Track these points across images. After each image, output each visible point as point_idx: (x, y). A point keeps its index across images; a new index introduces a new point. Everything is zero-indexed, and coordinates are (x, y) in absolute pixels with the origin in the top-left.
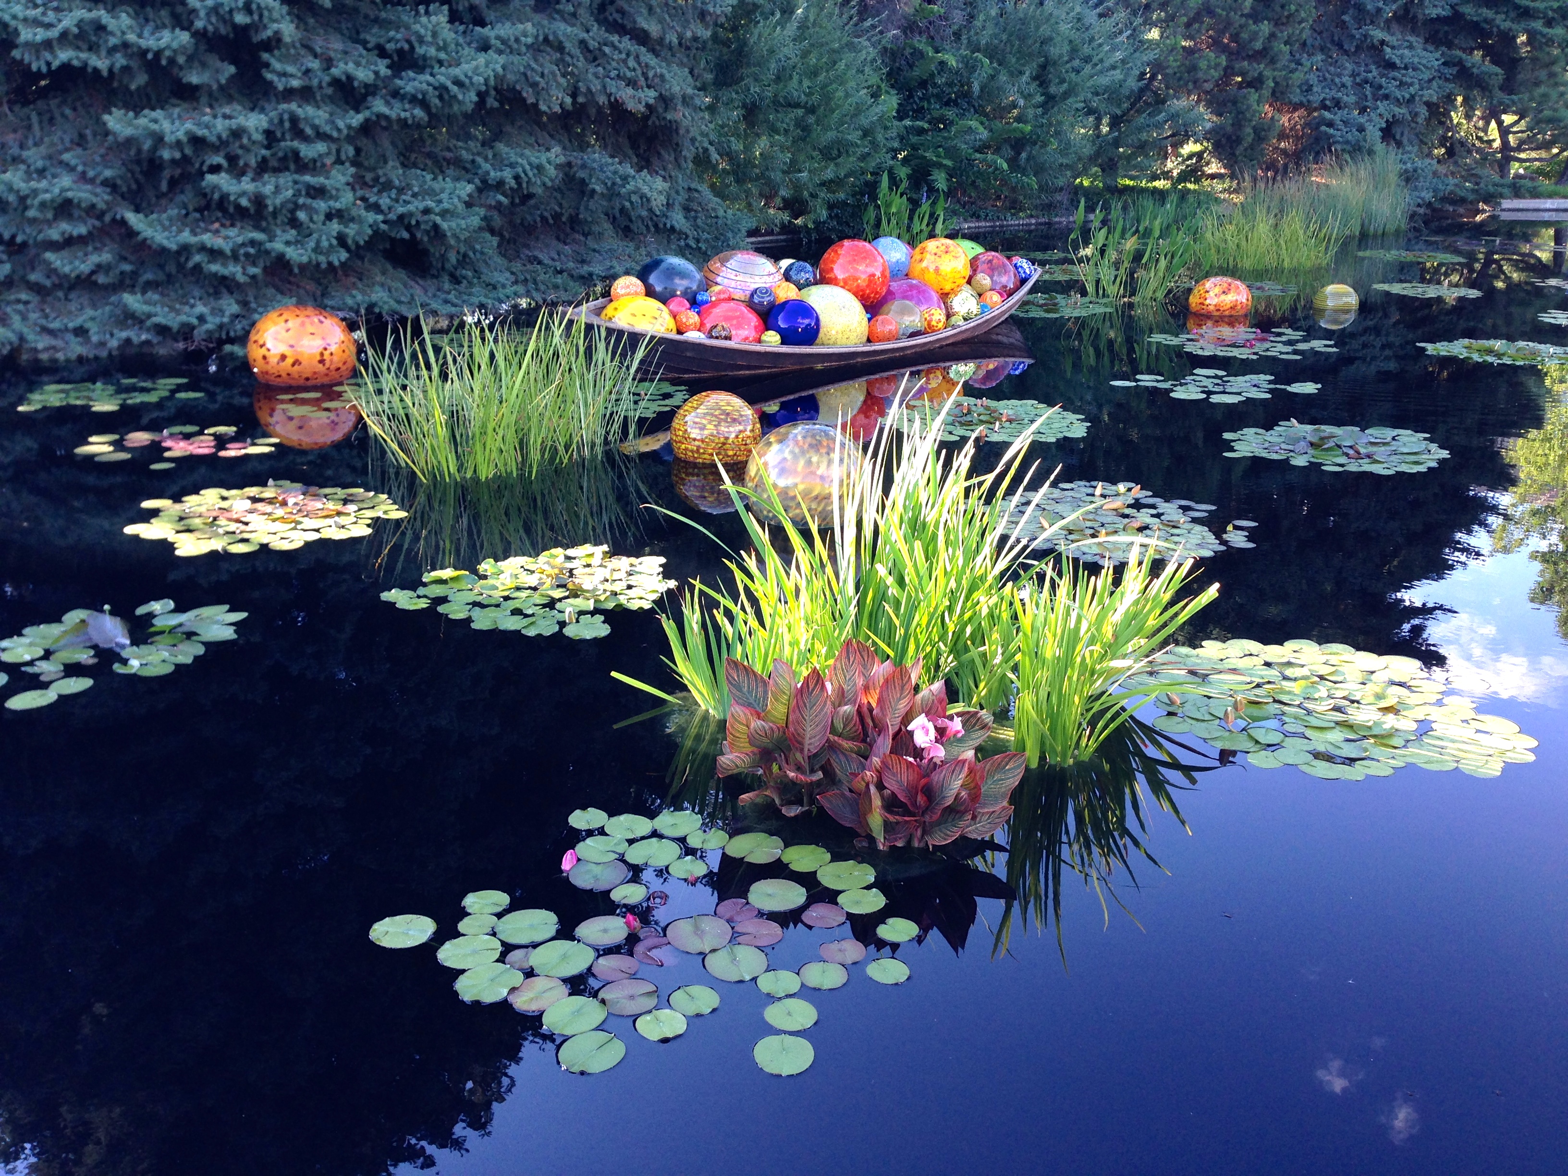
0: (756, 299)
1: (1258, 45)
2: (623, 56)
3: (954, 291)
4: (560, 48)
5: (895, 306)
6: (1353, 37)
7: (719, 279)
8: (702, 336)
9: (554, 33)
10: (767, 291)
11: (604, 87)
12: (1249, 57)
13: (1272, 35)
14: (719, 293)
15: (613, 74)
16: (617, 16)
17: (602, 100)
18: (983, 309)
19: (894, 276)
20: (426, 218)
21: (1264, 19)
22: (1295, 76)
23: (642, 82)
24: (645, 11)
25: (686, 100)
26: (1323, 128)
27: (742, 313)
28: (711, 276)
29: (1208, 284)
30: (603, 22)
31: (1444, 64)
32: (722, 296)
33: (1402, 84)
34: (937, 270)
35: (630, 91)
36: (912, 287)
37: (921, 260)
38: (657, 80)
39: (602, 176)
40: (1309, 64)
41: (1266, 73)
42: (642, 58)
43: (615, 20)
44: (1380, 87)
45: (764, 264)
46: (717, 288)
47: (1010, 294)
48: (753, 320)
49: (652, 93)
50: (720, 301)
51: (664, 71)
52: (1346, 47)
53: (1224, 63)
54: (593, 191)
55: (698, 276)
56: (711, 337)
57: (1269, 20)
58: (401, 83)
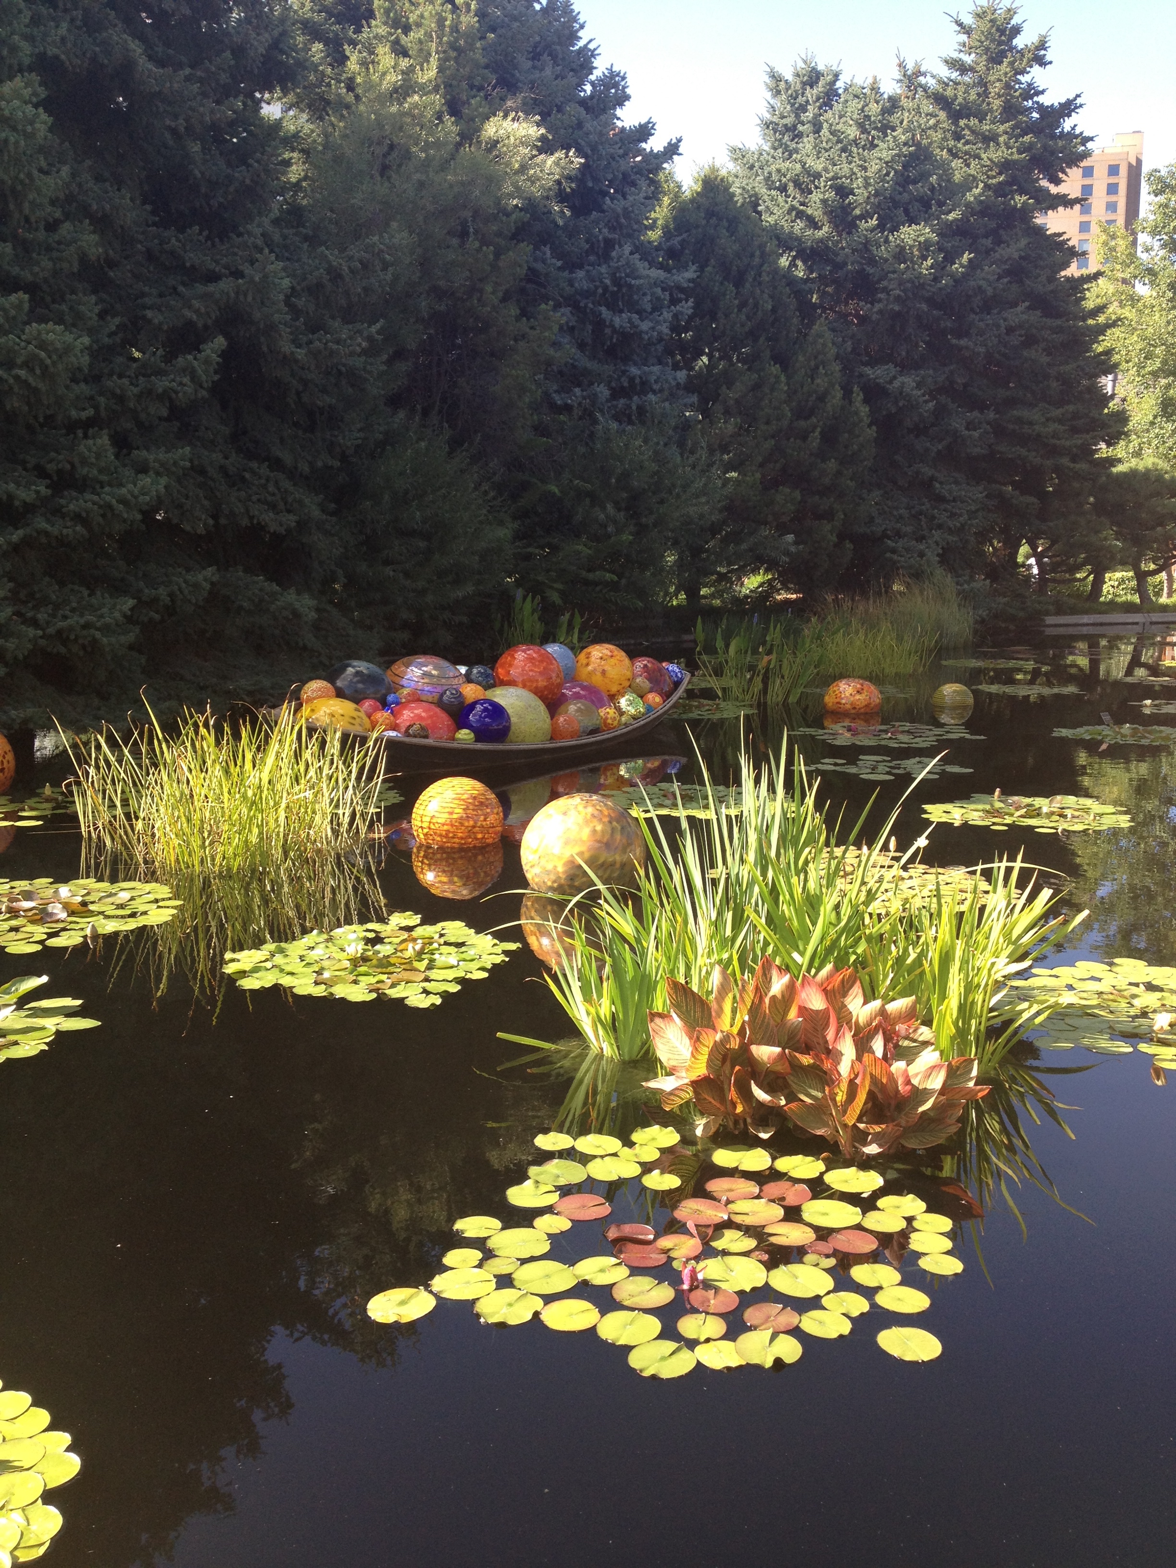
0: (447, 700)
1: (827, 481)
2: (263, 481)
3: (620, 693)
4: (204, 473)
5: (567, 707)
6: (906, 474)
7: (404, 682)
8: (401, 735)
9: (200, 460)
10: (453, 692)
11: (247, 511)
12: (819, 493)
13: (839, 473)
14: (408, 694)
15: (254, 498)
16: (253, 446)
17: (245, 522)
18: (648, 708)
20: (85, 632)
21: (831, 458)
23: (281, 505)
24: (277, 441)
25: (319, 525)
26: (888, 555)
27: (435, 713)
28: (397, 679)
29: (841, 686)
30: (240, 450)
31: (987, 496)
32: (411, 698)
33: (953, 515)
34: (603, 674)
35: (271, 514)
37: (588, 664)
38: (296, 505)
39: (249, 594)
40: (869, 498)
42: (281, 484)
43: (251, 449)
44: (933, 518)
46: (404, 690)
47: (669, 695)
48: (445, 719)
49: (292, 517)
50: (408, 702)
51: (303, 497)
52: (900, 483)
54: (241, 607)
56: (409, 735)
57: (835, 459)
58: (63, 502)
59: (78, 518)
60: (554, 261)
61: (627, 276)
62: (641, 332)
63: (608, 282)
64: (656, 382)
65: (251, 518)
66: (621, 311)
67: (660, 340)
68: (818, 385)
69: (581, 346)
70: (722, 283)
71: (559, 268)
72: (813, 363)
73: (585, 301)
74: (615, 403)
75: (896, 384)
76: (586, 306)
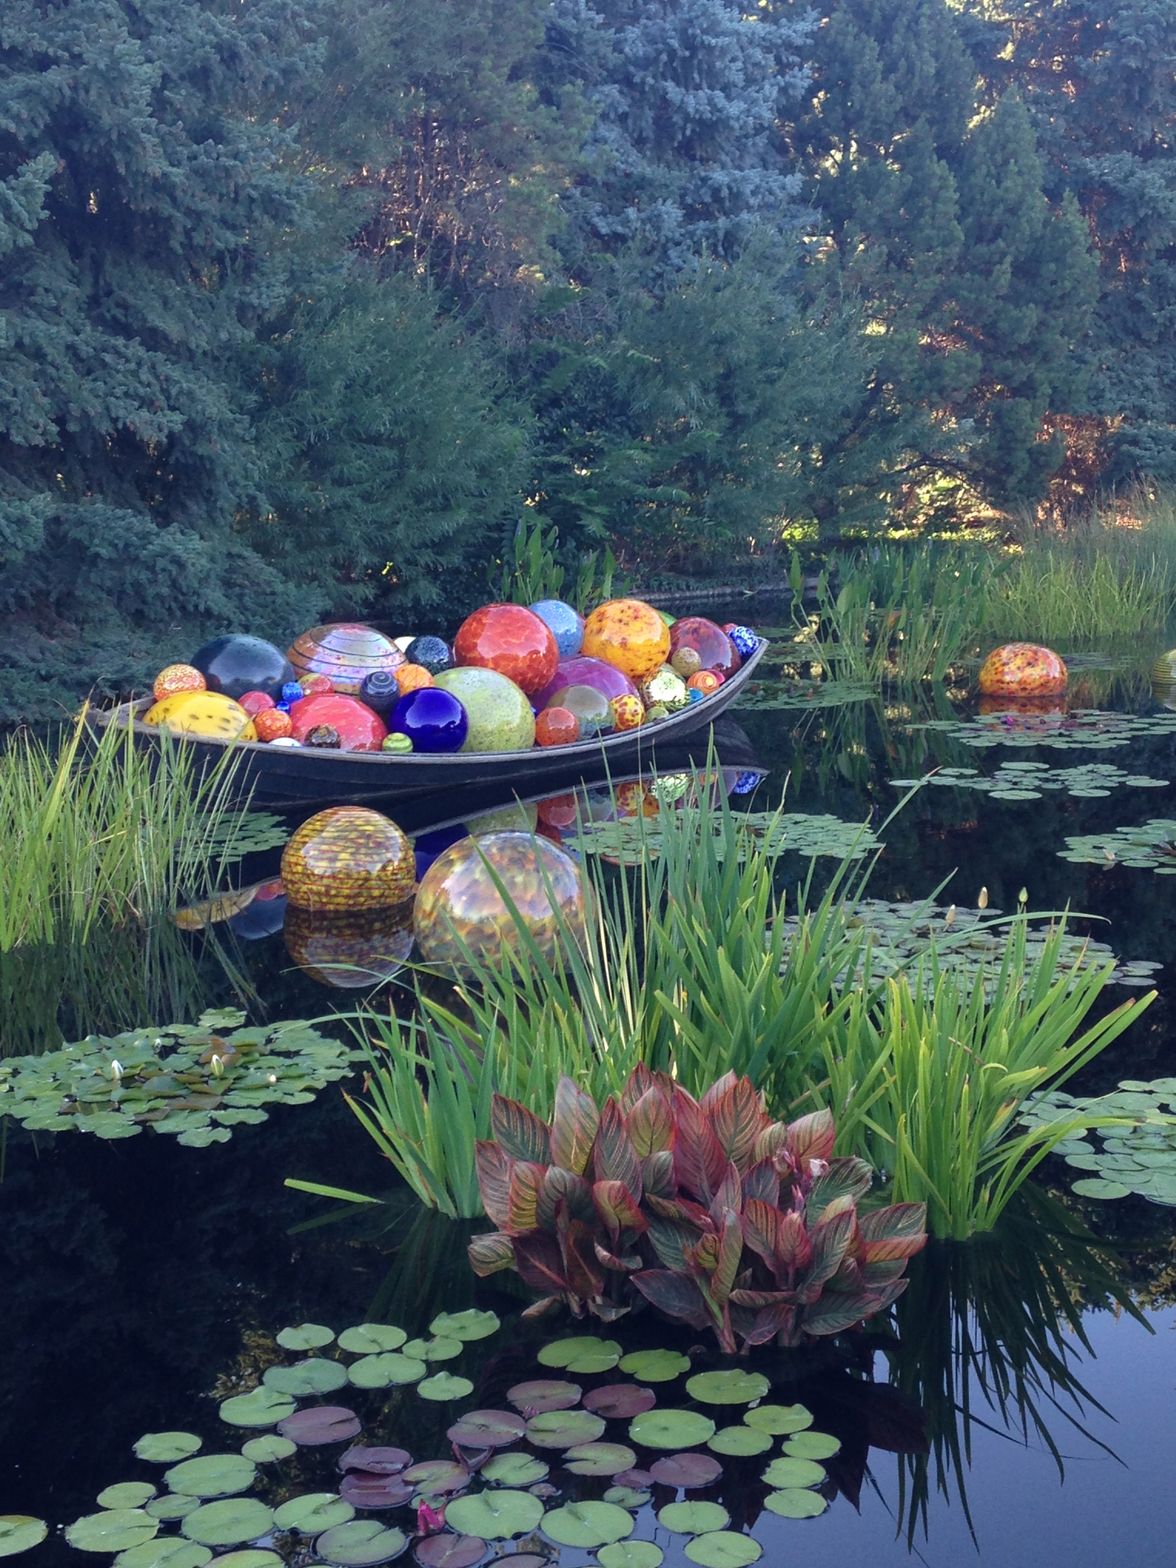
0: (371, 690)
1: (1024, 337)
2: (133, 366)
3: (651, 673)
4: (39, 355)
5: (571, 692)
6: (1153, 321)
7: (312, 665)
8: (297, 744)
9: (31, 335)
10: (384, 678)
11: (108, 409)
12: (1012, 355)
13: (1042, 323)
14: (316, 683)
15: (119, 391)
16: (119, 313)
17: (105, 427)
18: (693, 695)
19: (564, 655)
21: (1029, 301)
22: (1081, 376)
23: (161, 401)
24: (158, 304)
25: (224, 428)
26: (1125, 447)
27: (353, 710)
28: (300, 661)
29: (1005, 653)
30: (99, 321)
32: (320, 689)
34: (624, 644)
35: (145, 414)
36: (591, 668)
37: (600, 631)
38: (183, 399)
39: (109, 536)
40: (1095, 361)
41: (1038, 375)
42: (160, 369)
43: (114, 318)
45: (379, 642)
46: (311, 677)
47: (729, 674)
48: (369, 719)
49: (177, 417)
50: (315, 694)
51: (194, 387)
52: (1145, 336)
53: (980, 365)
54: (97, 555)
55: (282, 661)
56: (312, 745)
57: (1036, 303)
60: (592, 14)
61: (705, 32)
62: (729, 118)
63: (675, 43)
64: (754, 193)
65: (115, 421)
66: (698, 87)
67: (759, 129)
68: (1007, 190)
69: (639, 142)
70: (856, 37)
71: (600, 27)
72: (999, 158)
73: (642, 73)
74: (691, 227)
75: (1134, 182)
76: (643, 82)
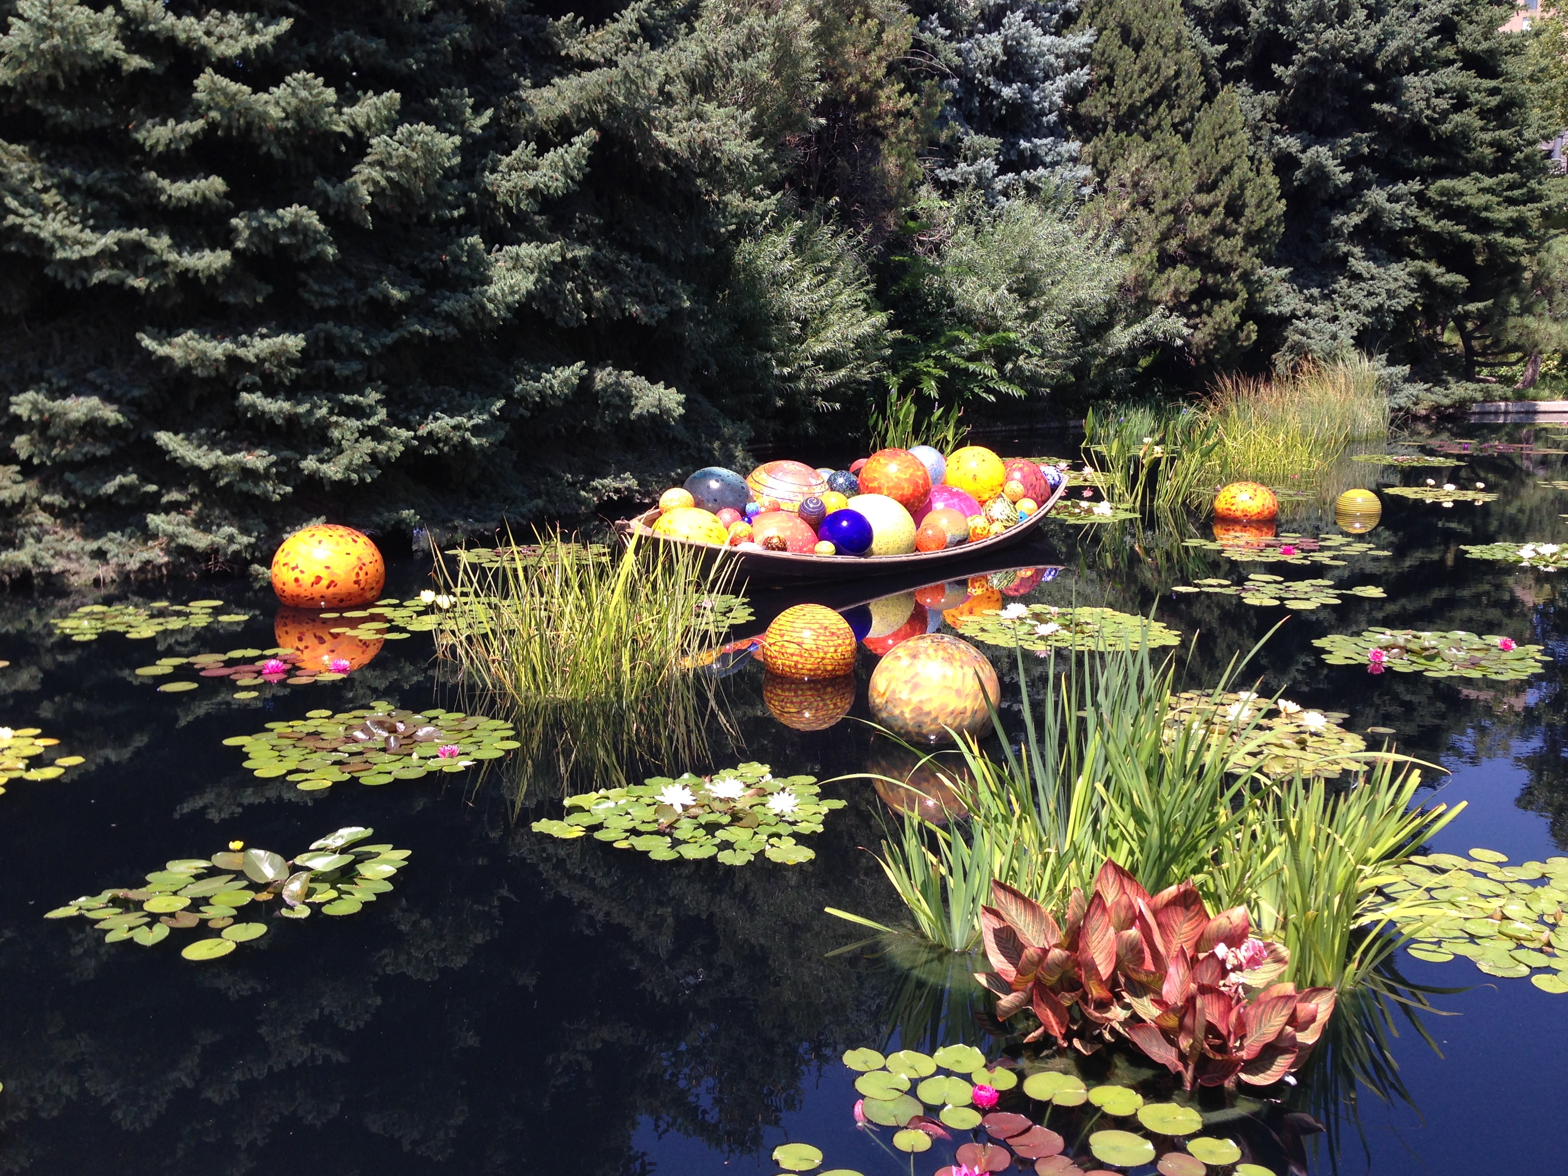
0: (808, 510)
2: (636, 272)
3: (992, 499)
7: (766, 491)
8: (758, 547)
10: (816, 502)
11: (618, 302)
14: (768, 503)
15: (626, 290)
17: (616, 314)
23: (653, 297)
24: (651, 230)
26: (1297, 337)
27: (794, 523)
28: (757, 487)
29: (1234, 489)
30: (612, 240)
31: (1409, 273)
32: (771, 507)
33: (1370, 295)
35: (643, 306)
37: (958, 469)
38: (667, 296)
42: (653, 275)
43: (623, 239)
44: (1348, 297)
46: (765, 499)
47: (1044, 500)
48: (806, 530)
49: (664, 308)
50: (769, 512)
51: (674, 287)
56: (768, 548)
58: (435, 301)
59: (449, 318)
60: (942, 30)
61: (1019, 44)
62: (1032, 102)
63: (998, 50)
64: (1047, 154)
65: (623, 311)
66: (1011, 82)
67: (1053, 110)
68: (1222, 157)
69: (969, 118)
70: (1120, 48)
71: (947, 38)
74: (1002, 177)
75: (1310, 153)
76: (974, 77)
